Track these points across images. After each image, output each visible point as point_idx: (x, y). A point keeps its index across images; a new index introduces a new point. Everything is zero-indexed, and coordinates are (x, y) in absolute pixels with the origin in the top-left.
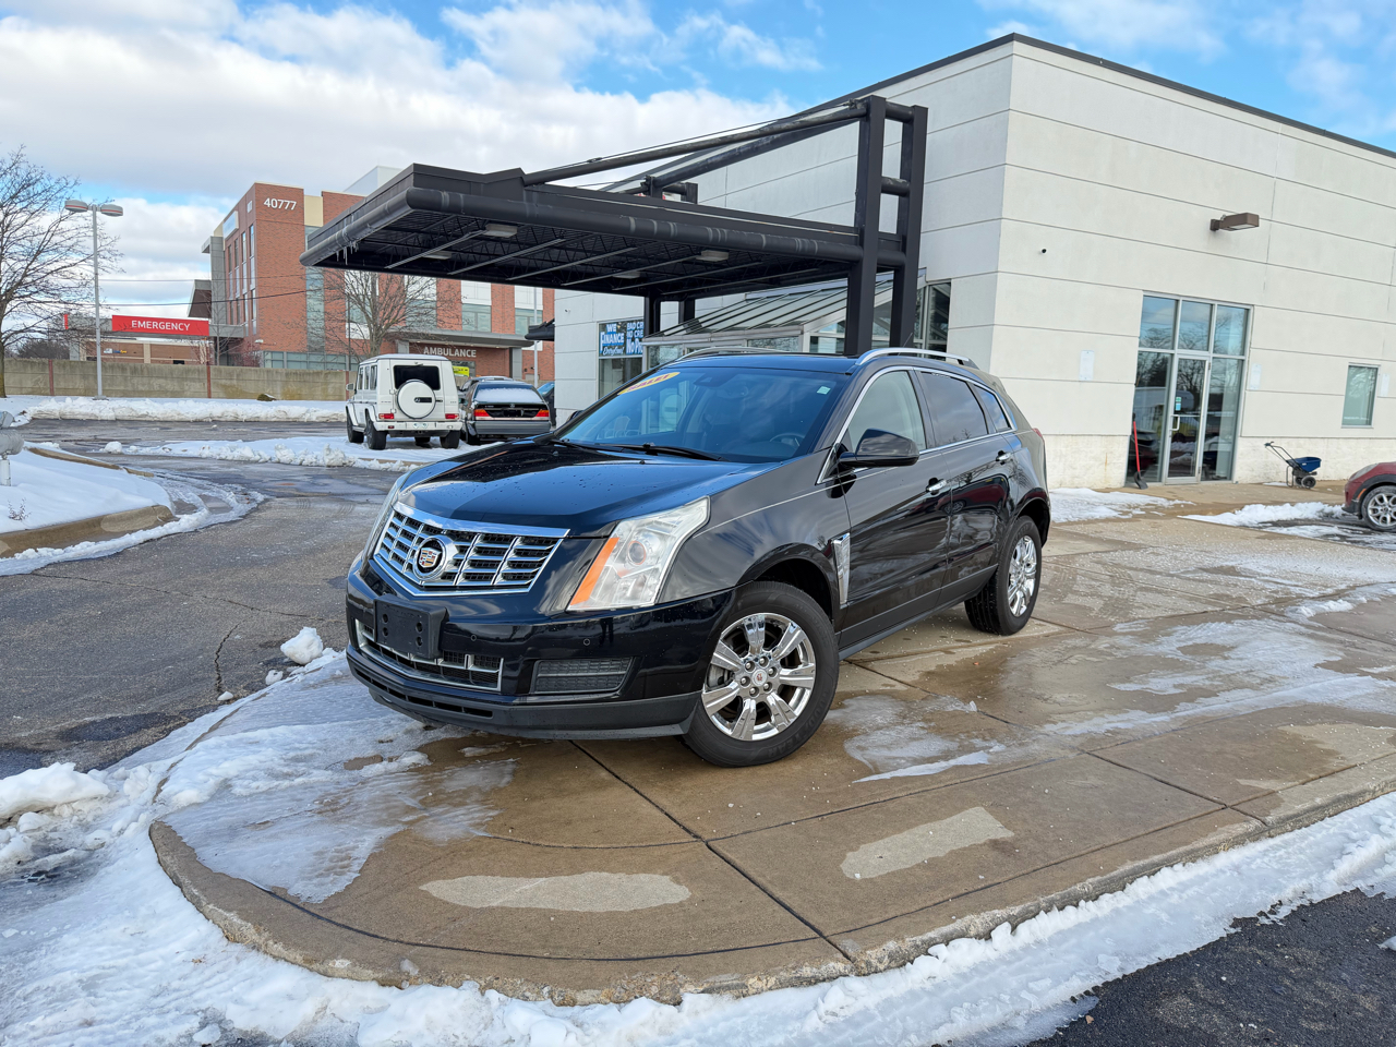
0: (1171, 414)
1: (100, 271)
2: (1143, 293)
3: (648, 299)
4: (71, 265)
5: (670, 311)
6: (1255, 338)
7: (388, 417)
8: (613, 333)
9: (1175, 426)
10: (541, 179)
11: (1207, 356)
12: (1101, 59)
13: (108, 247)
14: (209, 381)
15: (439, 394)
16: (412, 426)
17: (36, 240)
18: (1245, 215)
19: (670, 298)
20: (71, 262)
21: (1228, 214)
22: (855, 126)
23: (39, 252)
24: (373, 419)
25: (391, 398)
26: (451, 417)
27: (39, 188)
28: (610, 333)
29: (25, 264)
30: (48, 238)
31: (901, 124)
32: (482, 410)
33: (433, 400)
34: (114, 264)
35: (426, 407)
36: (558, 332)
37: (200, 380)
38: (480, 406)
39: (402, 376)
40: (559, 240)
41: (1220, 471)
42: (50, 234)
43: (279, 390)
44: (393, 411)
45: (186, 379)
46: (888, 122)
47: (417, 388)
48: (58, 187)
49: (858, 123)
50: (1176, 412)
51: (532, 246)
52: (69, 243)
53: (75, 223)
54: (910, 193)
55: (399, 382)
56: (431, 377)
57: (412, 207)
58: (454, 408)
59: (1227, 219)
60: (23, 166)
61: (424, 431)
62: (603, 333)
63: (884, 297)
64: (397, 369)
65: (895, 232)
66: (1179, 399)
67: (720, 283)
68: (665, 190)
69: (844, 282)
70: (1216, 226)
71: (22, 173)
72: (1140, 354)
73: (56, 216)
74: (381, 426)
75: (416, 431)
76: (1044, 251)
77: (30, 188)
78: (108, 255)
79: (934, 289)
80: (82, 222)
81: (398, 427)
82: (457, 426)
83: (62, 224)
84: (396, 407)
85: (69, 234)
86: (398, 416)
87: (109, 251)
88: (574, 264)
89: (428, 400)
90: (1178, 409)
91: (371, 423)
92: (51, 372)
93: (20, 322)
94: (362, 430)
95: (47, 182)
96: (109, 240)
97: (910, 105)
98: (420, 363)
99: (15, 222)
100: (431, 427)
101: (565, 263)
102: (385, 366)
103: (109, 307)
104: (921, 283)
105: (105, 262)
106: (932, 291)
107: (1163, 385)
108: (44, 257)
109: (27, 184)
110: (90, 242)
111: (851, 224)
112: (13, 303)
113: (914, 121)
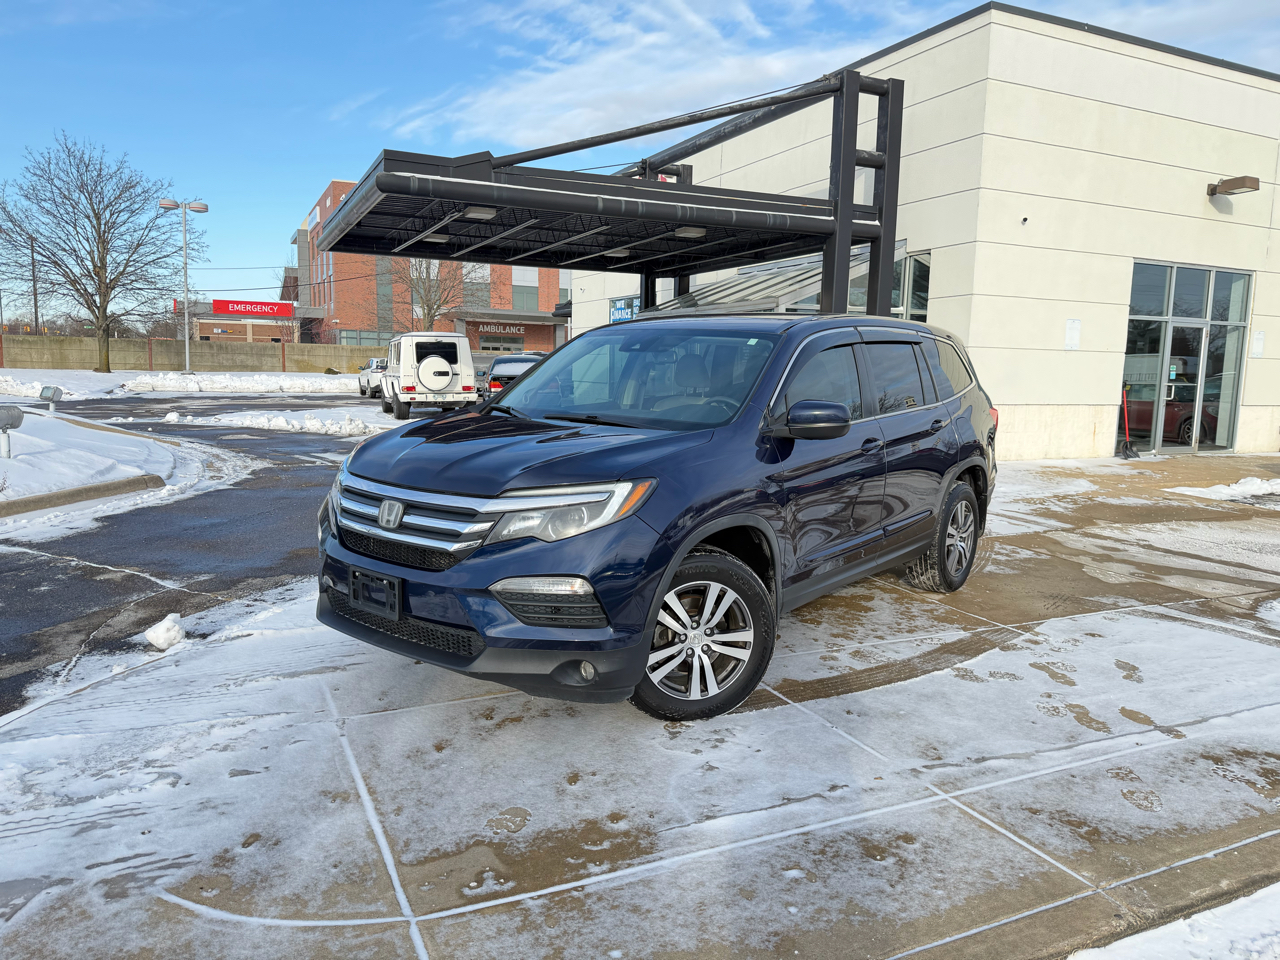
0: (1165, 384)
1: (189, 261)
2: (1132, 261)
3: (644, 276)
4: (165, 257)
5: (665, 287)
6: (1257, 304)
7: (410, 389)
8: (621, 309)
9: (1169, 395)
10: (510, 161)
11: (1205, 324)
12: (1087, 25)
13: (196, 240)
14: (284, 357)
15: (457, 367)
16: (431, 398)
17: (137, 235)
18: (1244, 179)
19: (664, 275)
20: (165, 254)
21: (1225, 178)
22: (830, 102)
23: (139, 245)
24: (397, 391)
25: (413, 372)
26: (467, 389)
27: (139, 190)
28: (619, 309)
29: (126, 256)
30: (146, 233)
31: (878, 97)
32: (497, 383)
33: (451, 374)
34: (202, 255)
35: (444, 381)
36: (574, 309)
37: (273, 356)
38: (495, 379)
39: (423, 351)
40: (533, 221)
41: (1221, 439)
42: (147, 230)
43: (344, 364)
44: (415, 384)
45: (264, 355)
46: (862, 96)
47: (436, 363)
48: (154, 189)
49: (833, 98)
50: (1170, 381)
51: (513, 226)
52: (164, 237)
53: (169, 220)
54: (886, 164)
55: (420, 358)
56: (449, 353)
57: (383, 191)
58: (471, 382)
59: (1224, 183)
60: (126, 171)
61: (443, 402)
62: (613, 310)
63: (859, 270)
64: (419, 346)
65: (872, 204)
66: (1174, 367)
67: (706, 258)
68: (662, 172)
69: (818, 256)
70: (1213, 191)
71: (125, 177)
72: (1131, 321)
73: (153, 214)
74: (404, 398)
75: (436, 403)
76: (1025, 220)
77: (131, 190)
78: (196, 247)
79: (916, 260)
80: (174, 219)
81: (419, 398)
82: (473, 397)
83: (159, 221)
84: (417, 380)
85: (164, 230)
86: (419, 388)
87: (197, 243)
88: (559, 243)
89: (445, 374)
90: (1173, 377)
91: (396, 395)
92: (151, 349)
93: (122, 306)
94: (390, 401)
95: (145, 184)
96: (197, 234)
97: (885, 78)
98: (439, 339)
99: (119, 220)
100: (449, 398)
101: (552, 243)
102: (408, 344)
103: (197, 292)
104: (899, 255)
105: (194, 253)
106: (912, 262)
107: (1158, 352)
108: (142, 250)
109: (129, 186)
110: (180, 236)
111: (826, 197)
112: (118, 289)
113: (890, 94)
